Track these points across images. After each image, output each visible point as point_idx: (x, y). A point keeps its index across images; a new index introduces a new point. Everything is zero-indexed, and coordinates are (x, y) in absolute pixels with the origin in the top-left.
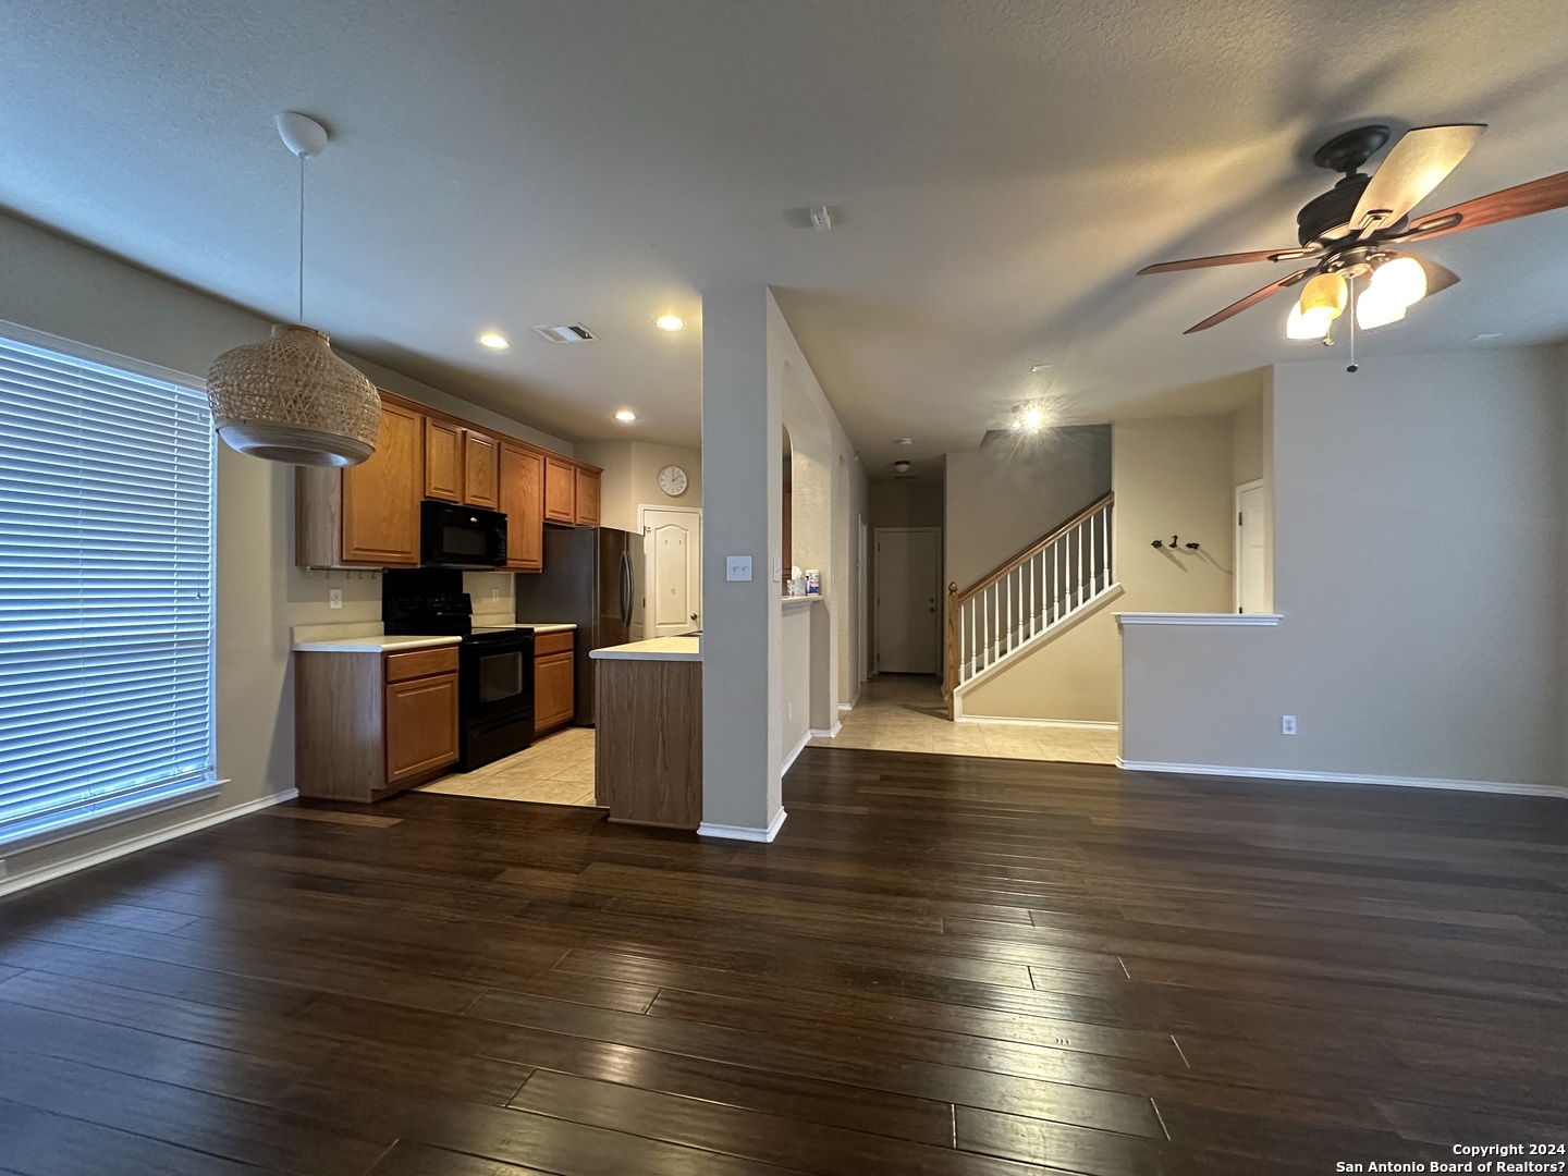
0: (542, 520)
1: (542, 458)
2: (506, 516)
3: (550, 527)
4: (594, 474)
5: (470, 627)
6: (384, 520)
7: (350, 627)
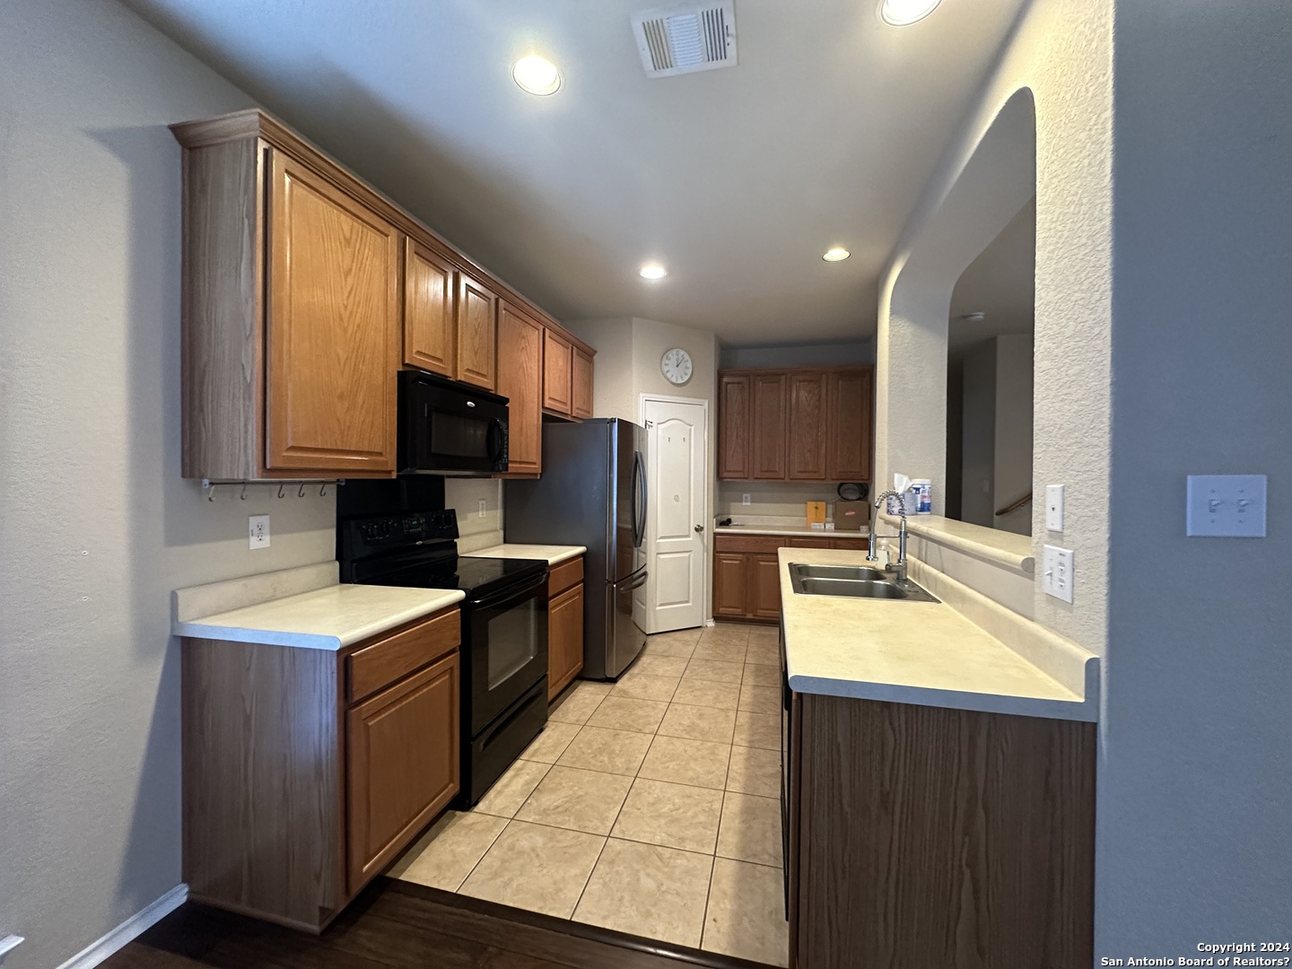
0: (541, 411)
1: (541, 327)
2: (507, 400)
3: (550, 419)
5: (455, 557)
6: (341, 397)
7: (284, 576)
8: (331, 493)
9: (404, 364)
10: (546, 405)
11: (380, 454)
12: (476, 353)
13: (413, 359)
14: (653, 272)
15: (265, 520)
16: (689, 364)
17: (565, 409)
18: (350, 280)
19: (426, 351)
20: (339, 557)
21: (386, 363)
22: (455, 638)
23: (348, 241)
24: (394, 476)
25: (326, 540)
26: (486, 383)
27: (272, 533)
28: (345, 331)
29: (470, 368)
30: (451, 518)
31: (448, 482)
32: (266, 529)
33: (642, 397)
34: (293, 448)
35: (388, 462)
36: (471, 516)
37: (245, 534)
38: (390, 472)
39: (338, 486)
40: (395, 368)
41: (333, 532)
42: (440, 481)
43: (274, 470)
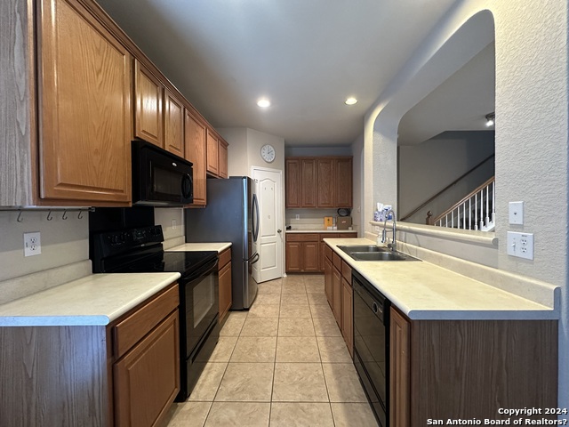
0: (206, 172)
1: (204, 128)
4: (224, 145)
5: (162, 252)
6: (96, 152)
7: (53, 273)
8: (86, 216)
9: (135, 137)
10: (208, 169)
11: (122, 191)
12: (175, 136)
13: (140, 134)
14: (264, 103)
15: (37, 236)
16: (274, 153)
18: (101, 76)
19: (148, 131)
20: (91, 257)
21: (124, 134)
22: (176, 302)
23: (98, 51)
24: (131, 205)
25: (83, 246)
26: (180, 154)
27: (43, 244)
28: (98, 109)
29: (170, 144)
30: (159, 230)
31: (155, 209)
32: (39, 242)
33: (253, 167)
34: (61, 185)
35: (126, 196)
36: (168, 229)
38: (128, 203)
39: (90, 212)
40: (130, 139)
41: (87, 242)
42: (151, 209)
43: (48, 200)
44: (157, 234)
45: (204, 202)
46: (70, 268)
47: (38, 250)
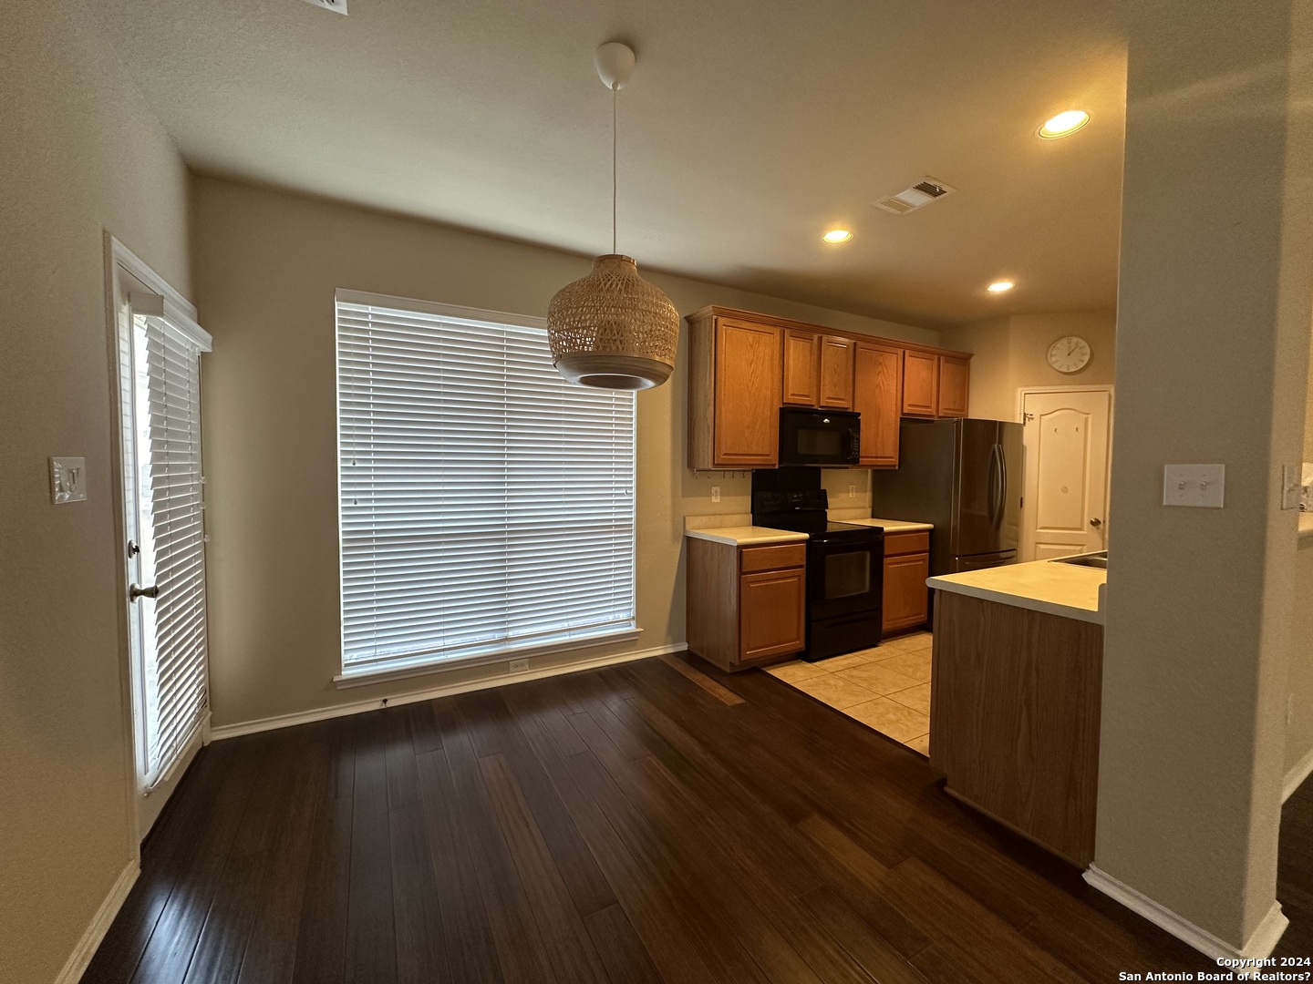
0: (900, 415)
1: (900, 352)
2: (859, 414)
3: (910, 424)
4: (962, 361)
5: (826, 521)
6: (748, 427)
7: (726, 517)
8: (749, 476)
9: (783, 404)
10: (905, 411)
11: (768, 455)
12: (835, 386)
13: (790, 399)
15: (718, 489)
16: (1086, 350)
17: (932, 411)
18: (753, 366)
19: (799, 390)
20: (752, 512)
21: (772, 405)
22: (801, 559)
23: (751, 346)
24: (777, 467)
25: (746, 502)
26: (845, 405)
27: (722, 495)
28: (750, 392)
29: (830, 396)
30: (823, 496)
31: (822, 470)
32: (719, 494)
33: (1020, 391)
34: (725, 454)
35: (773, 460)
36: (843, 496)
37: (710, 495)
38: (774, 465)
39: (752, 473)
40: (778, 405)
41: (750, 498)
42: (819, 469)
43: (718, 465)
44: (821, 501)
45: (895, 461)
46: (740, 516)
47: (719, 498)
